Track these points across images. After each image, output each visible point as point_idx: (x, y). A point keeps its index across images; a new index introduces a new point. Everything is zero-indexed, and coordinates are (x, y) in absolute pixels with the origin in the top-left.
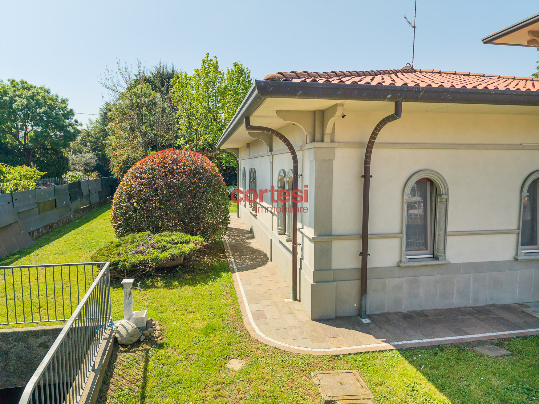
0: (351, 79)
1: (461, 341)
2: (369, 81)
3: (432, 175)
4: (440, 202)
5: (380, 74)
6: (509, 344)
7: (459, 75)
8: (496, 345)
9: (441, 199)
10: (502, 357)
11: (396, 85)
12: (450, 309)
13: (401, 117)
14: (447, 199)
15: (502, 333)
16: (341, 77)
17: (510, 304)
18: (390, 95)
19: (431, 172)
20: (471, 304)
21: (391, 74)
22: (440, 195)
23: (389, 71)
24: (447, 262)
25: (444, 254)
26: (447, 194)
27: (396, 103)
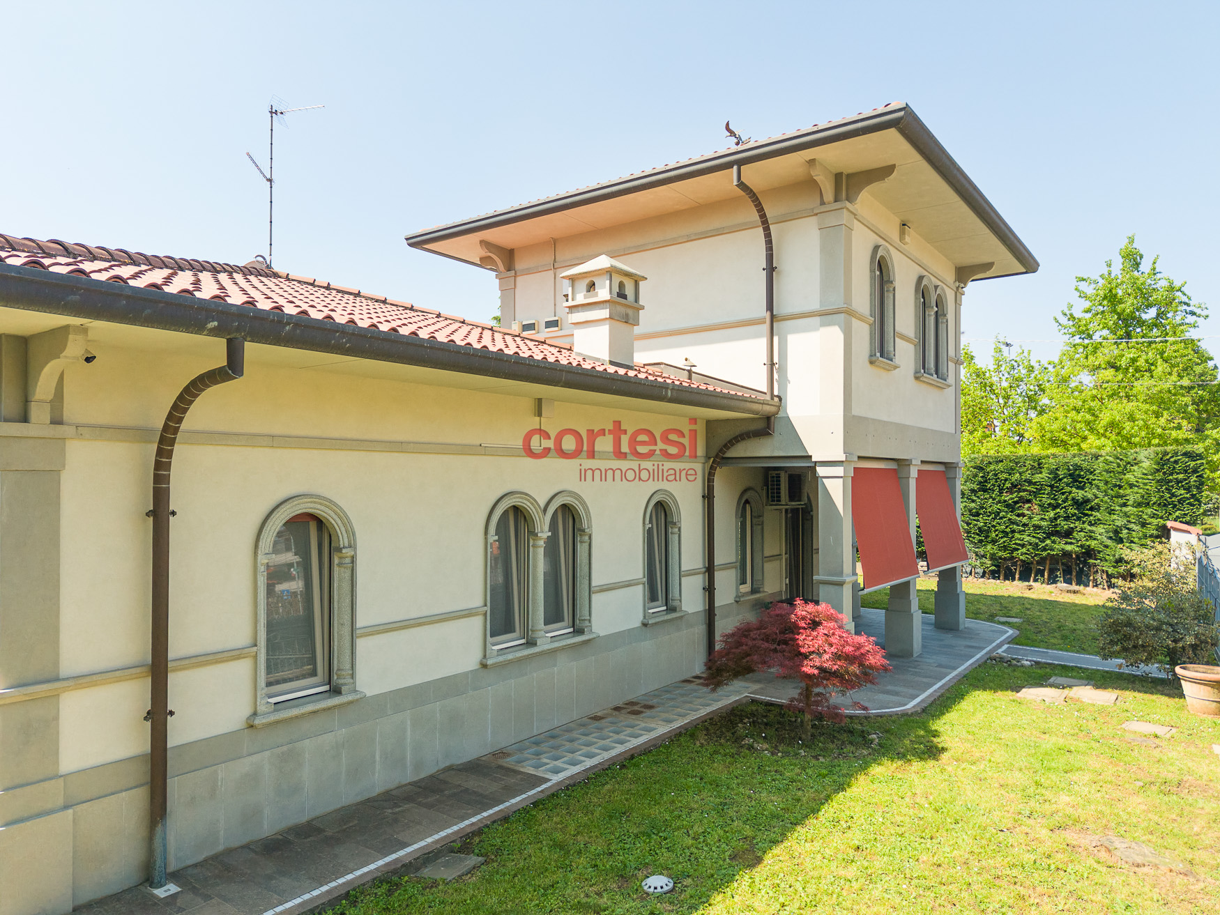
0: (111, 267)
1: (393, 867)
2: (159, 282)
3: (319, 506)
4: (340, 565)
5: (192, 268)
6: (480, 841)
7: (367, 299)
8: (459, 851)
9: (340, 558)
10: (470, 873)
11: (229, 300)
12: (369, 800)
13: (242, 375)
14: (353, 557)
15: (467, 822)
16: (79, 258)
17: (478, 759)
18: (213, 321)
19: (317, 500)
20: (410, 776)
21: (219, 272)
22: (339, 550)
23: (214, 265)
24: (358, 696)
25: (352, 678)
26: (352, 546)
27: (229, 342)
